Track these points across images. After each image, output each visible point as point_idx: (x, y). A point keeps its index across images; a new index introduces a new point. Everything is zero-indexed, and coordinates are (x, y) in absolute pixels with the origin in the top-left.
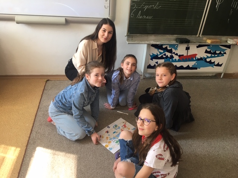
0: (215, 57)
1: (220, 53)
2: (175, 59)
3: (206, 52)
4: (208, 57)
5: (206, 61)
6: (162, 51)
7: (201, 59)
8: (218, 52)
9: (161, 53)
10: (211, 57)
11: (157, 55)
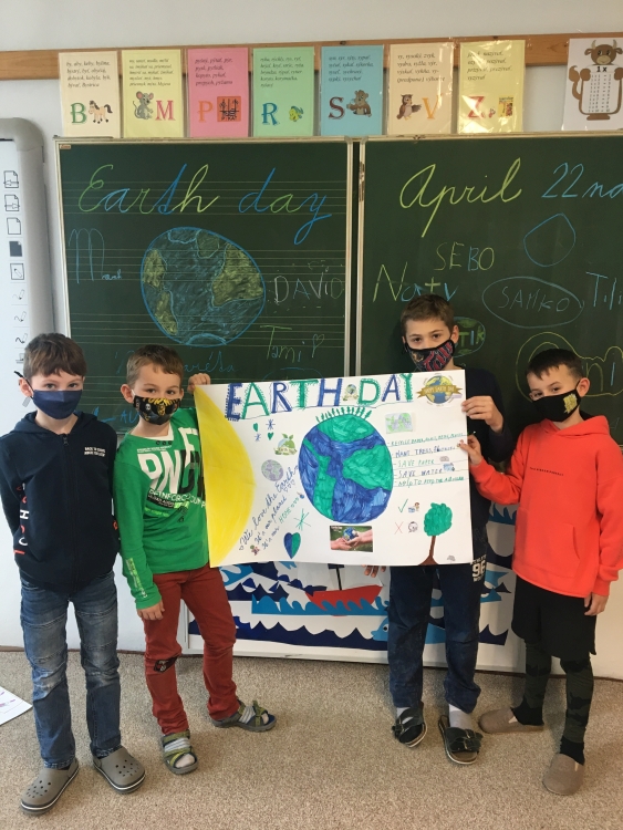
2: (296, 604)
9: (232, 577)
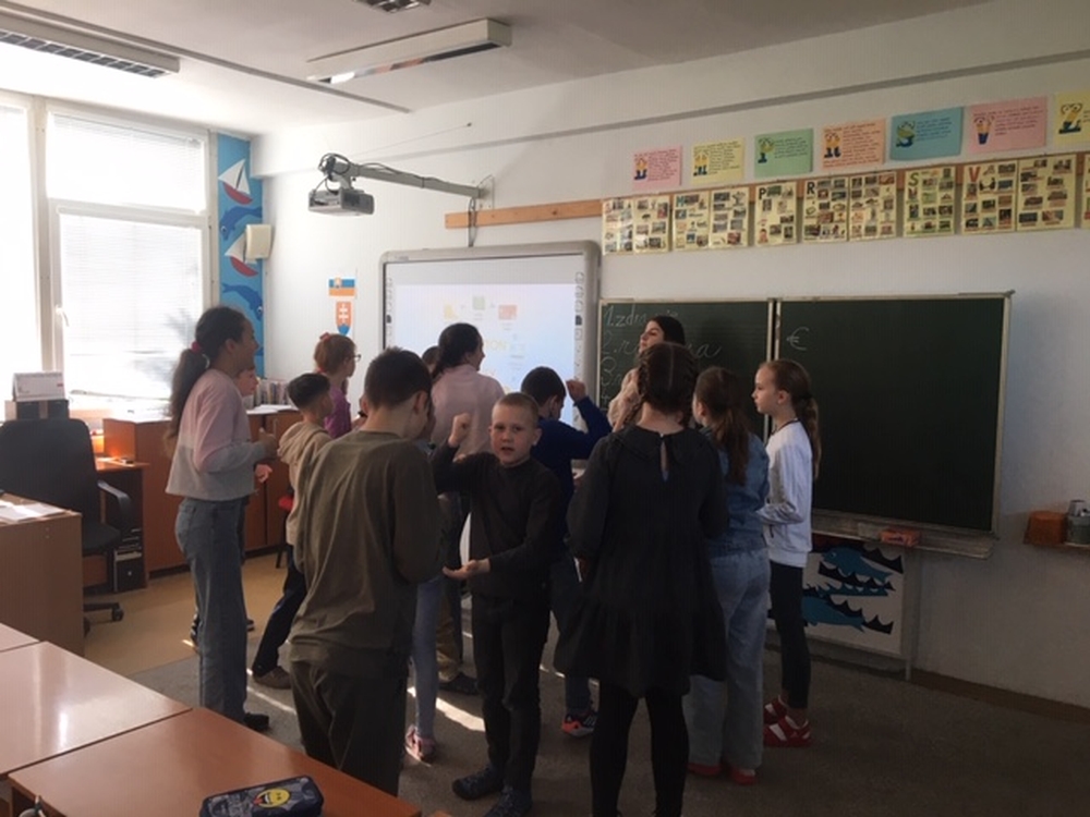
4: (834, 591)
7: (813, 592)
8: (861, 578)
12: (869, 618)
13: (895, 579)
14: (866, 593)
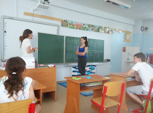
0: (92, 70)
1: (93, 69)
3: (89, 68)
4: (90, 70)
5: (90, 72)
6: (76, 69)
7: (88, 71)
8: (93, 68)
9: (76, 70)
10: (91, 70)
11: (75, 71)
12: (93, 72)
13: (95, 67)
14: (93, 70)
